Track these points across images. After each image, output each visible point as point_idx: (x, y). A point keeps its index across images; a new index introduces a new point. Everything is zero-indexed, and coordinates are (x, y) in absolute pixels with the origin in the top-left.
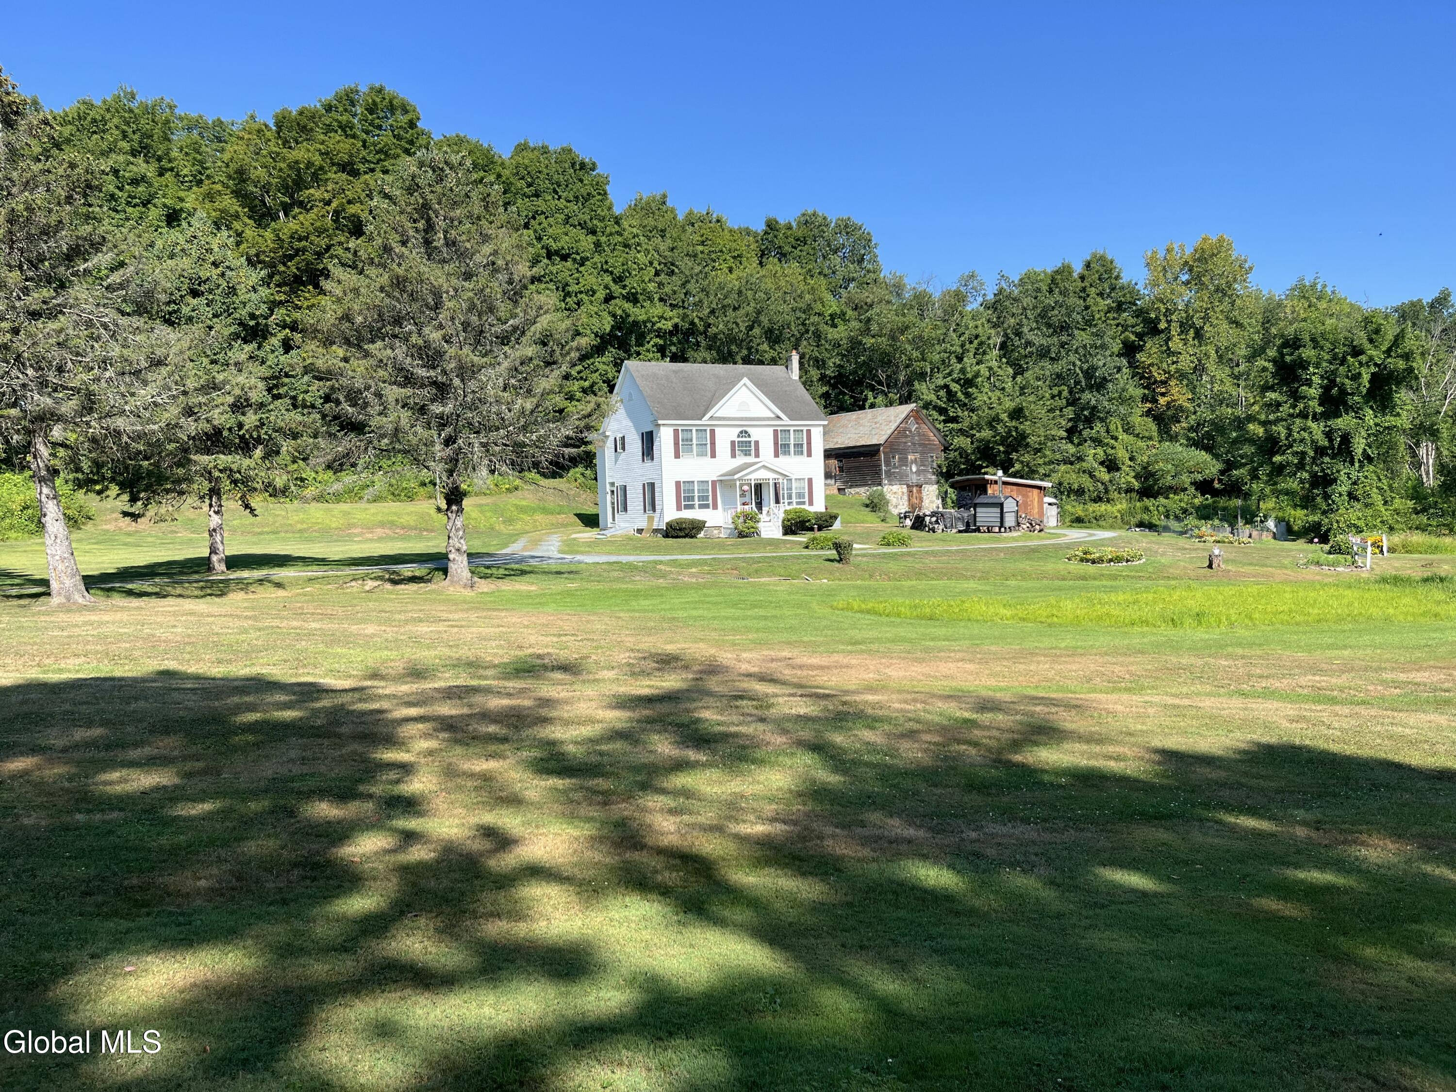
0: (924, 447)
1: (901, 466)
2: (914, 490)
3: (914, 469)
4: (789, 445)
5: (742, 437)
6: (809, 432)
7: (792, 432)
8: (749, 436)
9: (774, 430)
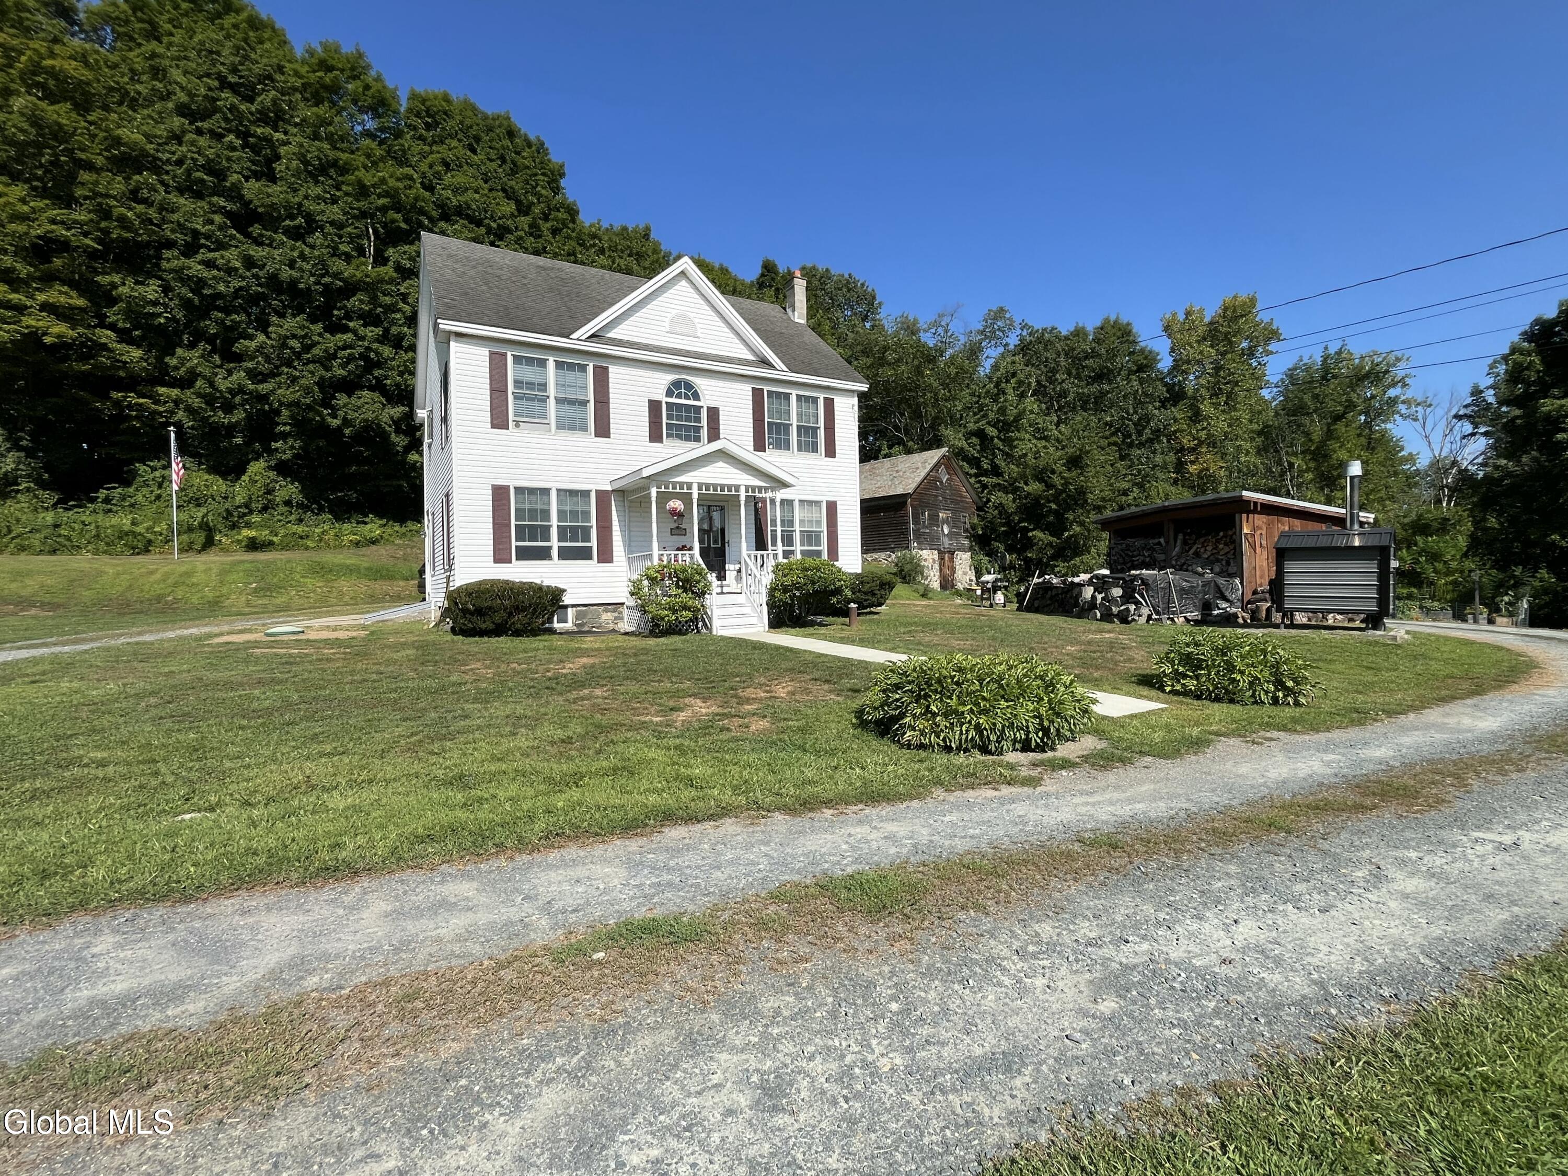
0: (956, 504)
1: (931, 525)
2: (946, 557)
3: (946, 532)
4: (787, 427)
5: (679, 396)
6: (829, 404)
7: (793, 399)
8: (696, 397)
9: (754, 389)
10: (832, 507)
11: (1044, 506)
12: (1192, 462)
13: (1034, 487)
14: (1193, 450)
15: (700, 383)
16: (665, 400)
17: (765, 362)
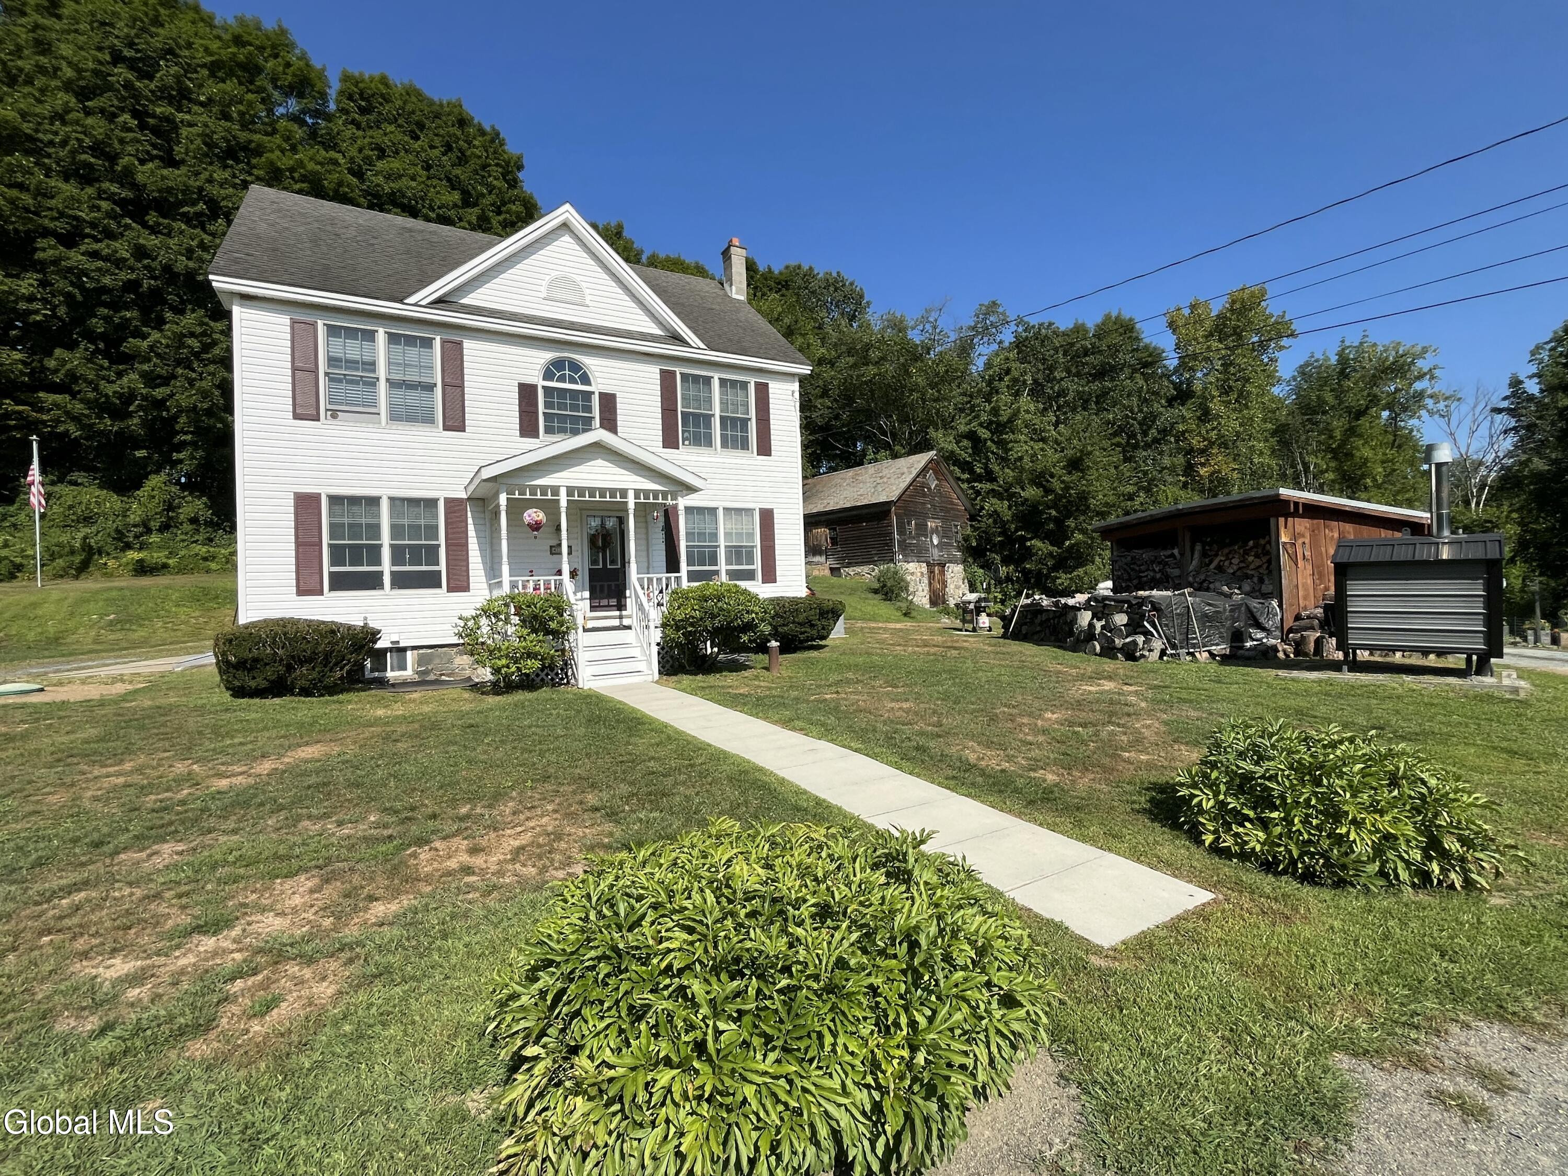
0: (946, 512)
1: (918, 535)
2: (936, 570)
3: (936, 542)
4: (708, 418)
5: (562, 379)
6: (762, 391)
7: (716, 384)
8: (585, 380)
9: (662, 372)
10: (767, 517)
11: (1042, 512)
12: (1203, 465)
13: (1031, 492)
14: (1203, 452)
15: (590, 362)
16: (541, 383)
17: (677, 338)
